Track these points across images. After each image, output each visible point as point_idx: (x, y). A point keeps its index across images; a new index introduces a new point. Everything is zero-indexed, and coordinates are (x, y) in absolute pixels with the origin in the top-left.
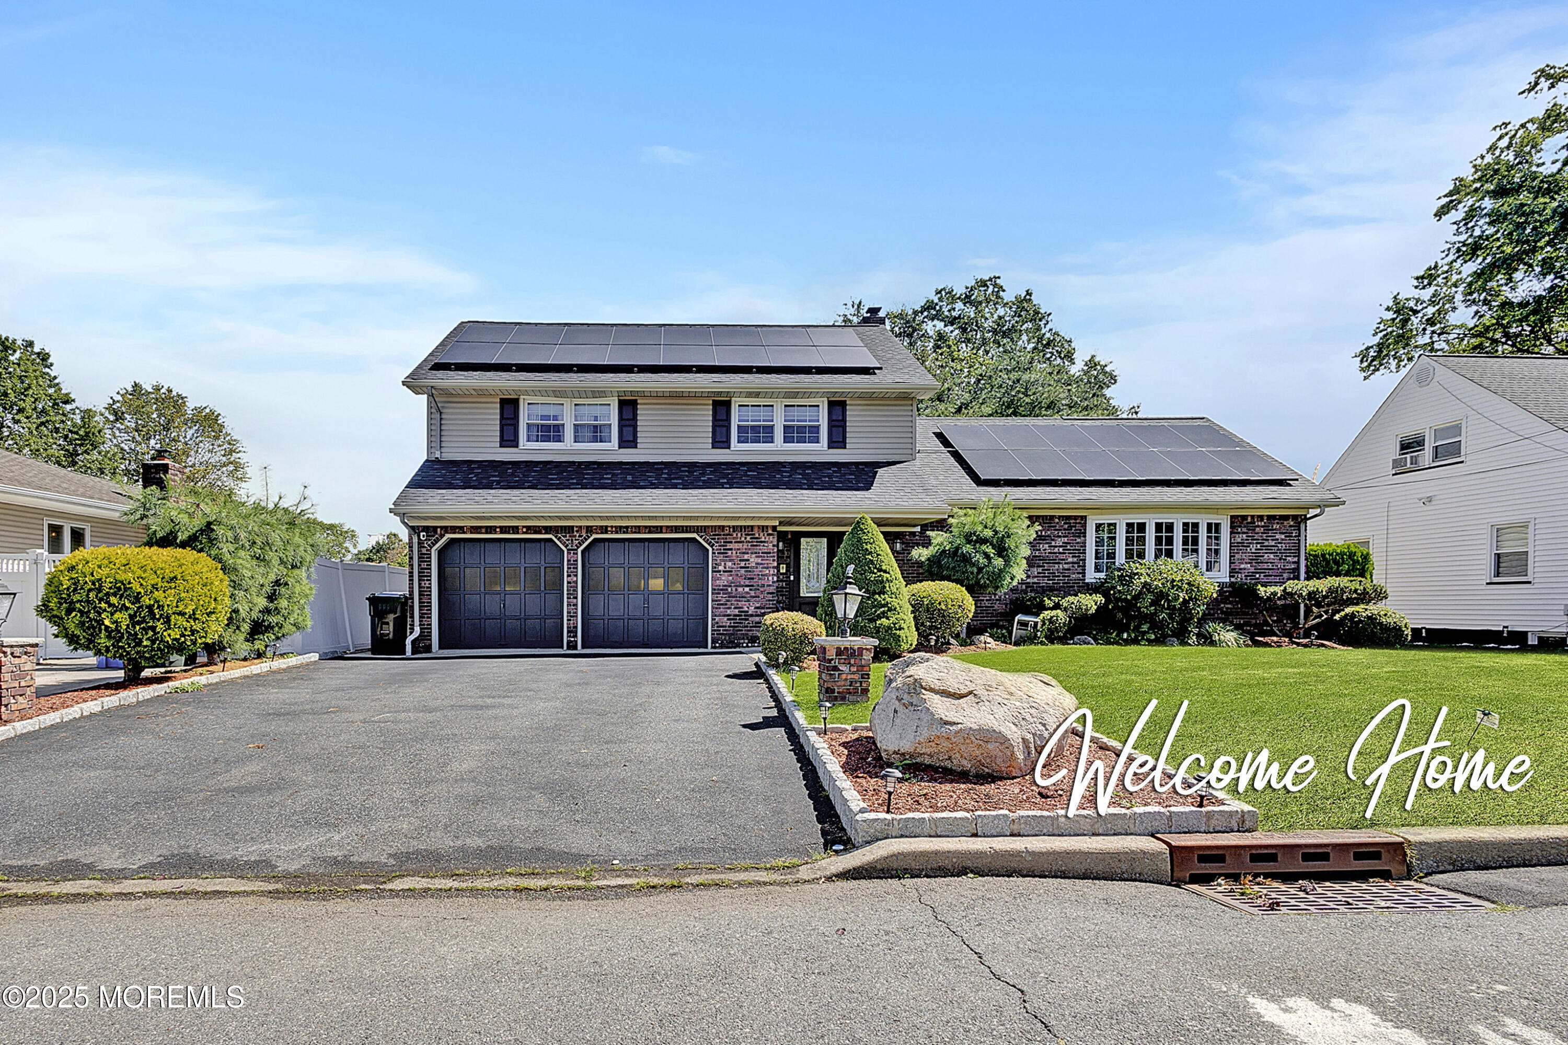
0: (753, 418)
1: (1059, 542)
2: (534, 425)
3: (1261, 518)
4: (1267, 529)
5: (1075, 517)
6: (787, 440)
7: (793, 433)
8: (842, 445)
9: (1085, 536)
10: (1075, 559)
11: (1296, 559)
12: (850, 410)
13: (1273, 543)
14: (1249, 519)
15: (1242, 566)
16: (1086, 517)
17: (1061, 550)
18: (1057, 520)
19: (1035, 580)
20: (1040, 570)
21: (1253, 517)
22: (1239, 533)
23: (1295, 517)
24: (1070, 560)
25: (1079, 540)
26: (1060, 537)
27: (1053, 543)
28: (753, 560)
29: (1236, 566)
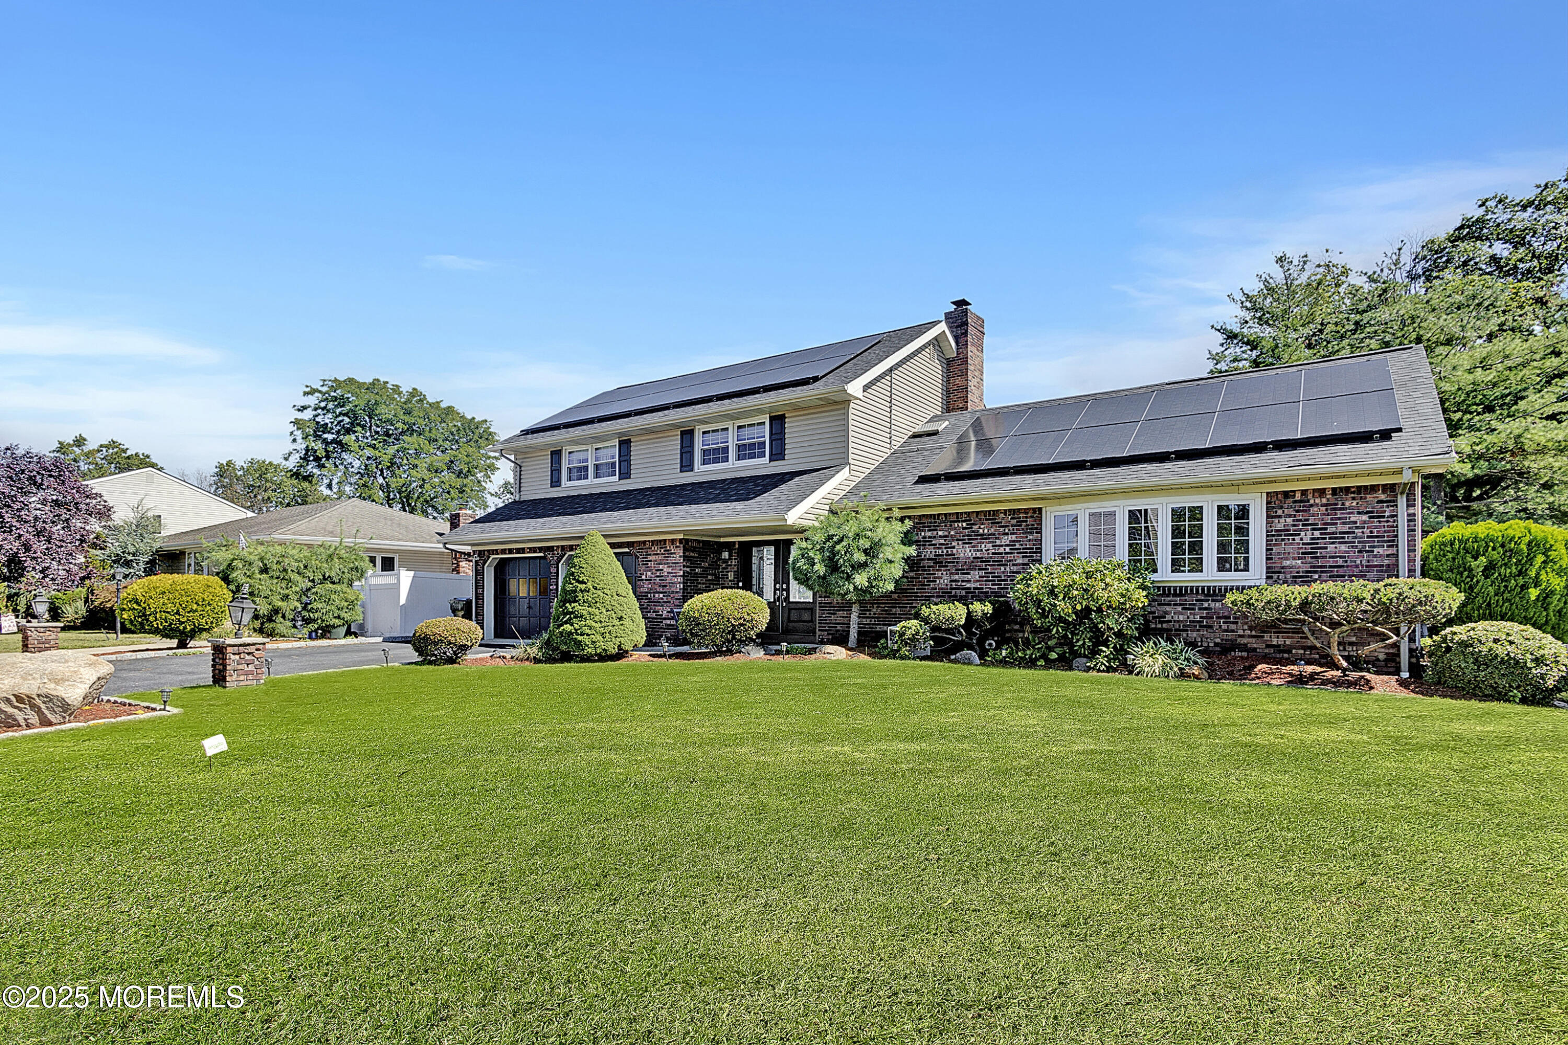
0: (714, 442)
1: (1006, 540)
2: (574, 468)
3: (1322, 492)
4: (1332, 507)
5: (1026, 511)
6: (739, 458)
7: (746, 451)
8: (780, 456)
9: (1040, 533)
10: (1026, 560)
11: (1391, 551)
12: (790, 422)
13: (1346, 528)
14: (1298, 496)
15: (1288, 563)
16: (1040, 509)
17: (1008, 549)
18: (1002, 515)
19: (977, 585)
20: (982, 573)
21: (1304, 492)
22: (1280, 517)
23: (1386, 488)
24: (1020, 561)
25: (1030, 537)
26: (1007, 534)
27: (998, 542)
28: (666, 569)
29: (1276, 564)
